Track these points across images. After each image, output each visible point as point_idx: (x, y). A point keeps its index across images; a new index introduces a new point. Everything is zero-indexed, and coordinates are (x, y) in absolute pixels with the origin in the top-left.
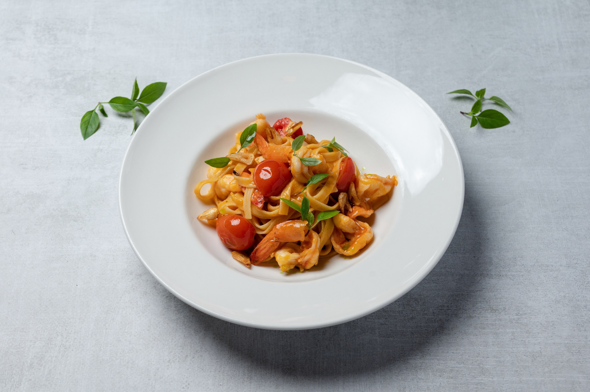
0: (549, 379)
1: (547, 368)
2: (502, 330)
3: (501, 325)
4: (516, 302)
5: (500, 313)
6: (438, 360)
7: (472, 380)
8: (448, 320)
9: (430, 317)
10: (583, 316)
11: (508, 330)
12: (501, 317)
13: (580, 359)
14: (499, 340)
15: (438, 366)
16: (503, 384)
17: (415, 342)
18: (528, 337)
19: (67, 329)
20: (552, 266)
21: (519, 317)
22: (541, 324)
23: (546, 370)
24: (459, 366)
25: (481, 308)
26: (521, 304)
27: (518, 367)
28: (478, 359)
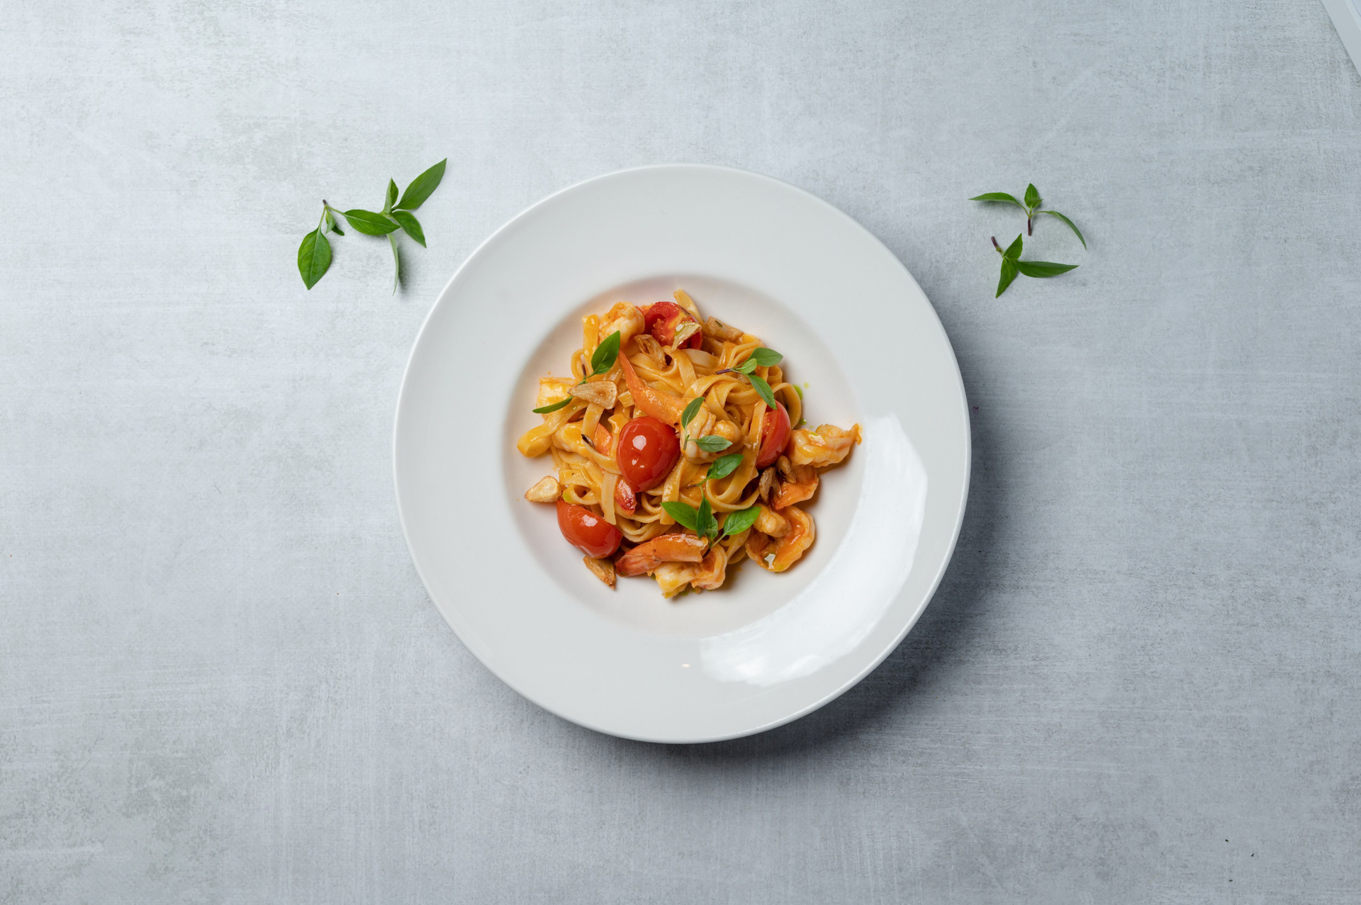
0: (1066, 769)
1: (1065, 752)
2: (1006, 687)
3: (1007, 677)
4: (1036, 636)
5: (1008, 656)
6: (903, 736)
7: (950, 768)
8: (924, 668)
9: (898, 661)
10: (1136, 665)
11: (1015, 687)
12: (1008, 663)
13: (1117, 738)
14: (1000, 703)
15: (902, 746)
16: (996, 776)
17: (871, 704)
18: (1045, 699)
19: (333, 670)
20: (1104, 572)
21: (1037, 663)
22: (1069, 677)
23: (1064, 754)
24: (933, 746)
25: (979, 646)
26: (1043, 641)
27: (1022, 749)
28: (964, 735)
